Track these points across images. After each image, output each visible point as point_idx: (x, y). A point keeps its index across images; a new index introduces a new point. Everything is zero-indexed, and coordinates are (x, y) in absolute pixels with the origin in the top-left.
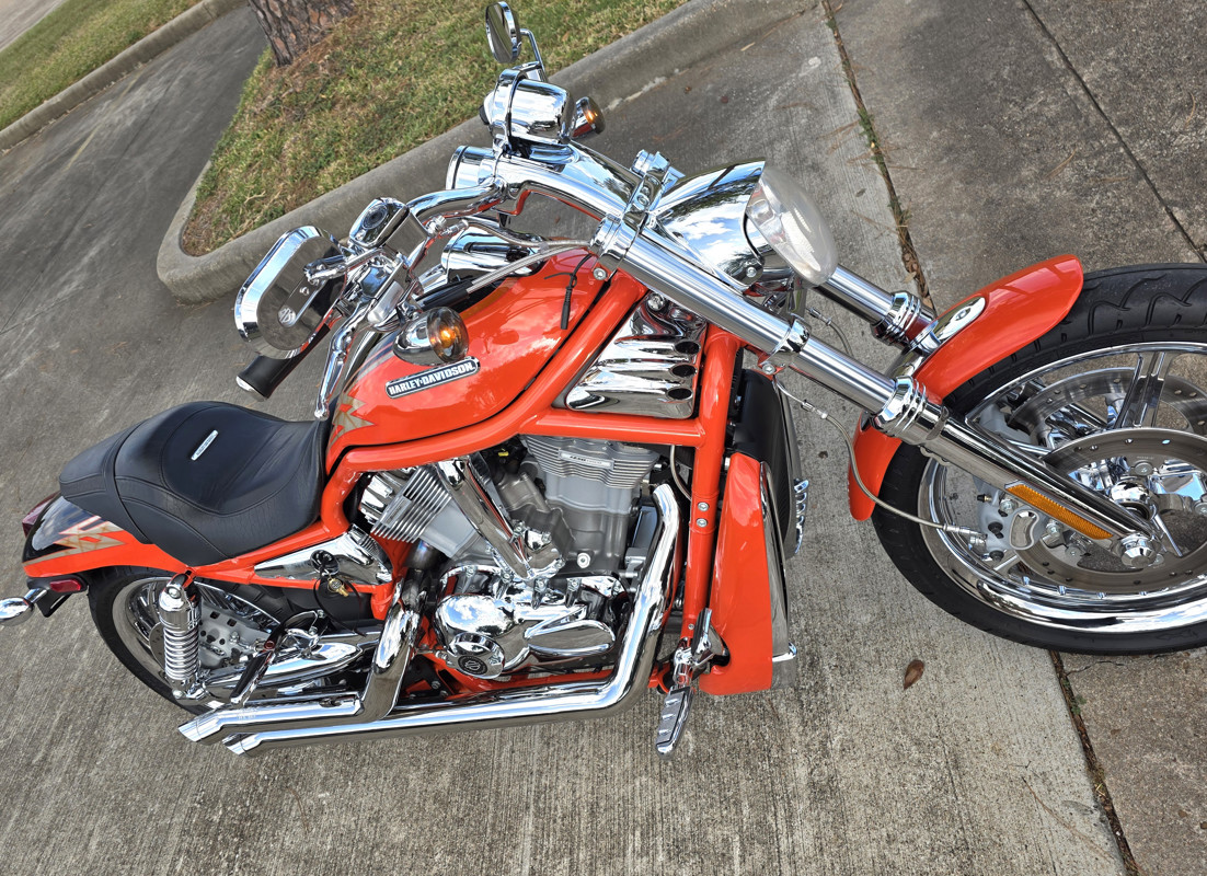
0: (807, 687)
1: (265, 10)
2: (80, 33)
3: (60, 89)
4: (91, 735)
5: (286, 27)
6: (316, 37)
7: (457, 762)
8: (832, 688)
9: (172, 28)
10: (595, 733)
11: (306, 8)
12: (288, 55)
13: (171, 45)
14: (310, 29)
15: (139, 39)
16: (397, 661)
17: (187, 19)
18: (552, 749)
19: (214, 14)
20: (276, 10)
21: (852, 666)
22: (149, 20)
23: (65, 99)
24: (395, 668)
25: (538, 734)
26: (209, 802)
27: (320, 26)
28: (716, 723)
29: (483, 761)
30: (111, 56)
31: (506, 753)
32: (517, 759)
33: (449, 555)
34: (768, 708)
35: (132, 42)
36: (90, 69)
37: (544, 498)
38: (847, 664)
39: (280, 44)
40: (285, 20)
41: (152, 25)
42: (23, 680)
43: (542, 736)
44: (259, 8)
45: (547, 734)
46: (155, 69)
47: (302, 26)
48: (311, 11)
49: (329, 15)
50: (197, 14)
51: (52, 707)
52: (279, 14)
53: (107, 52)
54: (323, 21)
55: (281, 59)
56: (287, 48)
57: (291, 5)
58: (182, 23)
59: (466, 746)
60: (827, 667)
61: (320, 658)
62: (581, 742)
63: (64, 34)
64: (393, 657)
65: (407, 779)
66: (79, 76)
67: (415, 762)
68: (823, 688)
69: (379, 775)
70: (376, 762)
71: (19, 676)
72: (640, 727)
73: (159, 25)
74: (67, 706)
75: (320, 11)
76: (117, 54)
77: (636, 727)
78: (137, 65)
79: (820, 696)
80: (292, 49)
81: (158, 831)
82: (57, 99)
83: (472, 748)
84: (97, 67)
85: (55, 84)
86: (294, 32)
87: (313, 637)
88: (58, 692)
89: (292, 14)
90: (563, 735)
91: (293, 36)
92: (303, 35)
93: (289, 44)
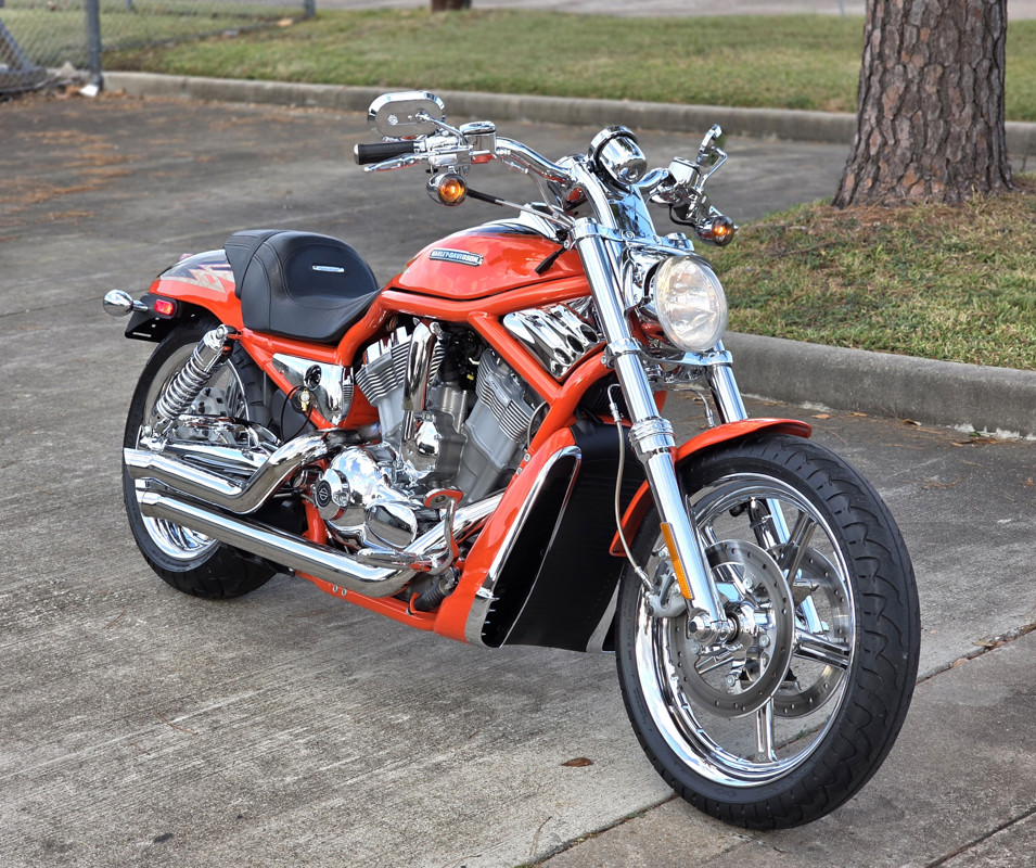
1: (864, 137)
2: (749, 56)
3: (657, 99)
4: (26, 518)
5: (871, 169)
6: (893, 200)
7: (249, 654)
8: (524, 746)
11: (907, 166)
12: (848, 198)
14: (893, 188)
20: (875, 145)
21: (553, 746)
22: (838, 95)
23: (651, 114)
25: (319, 672)
26: (62, 586)
27: (908, 193)
28: (431, 722)
29: (265, 662)
30: (748, 104)
31: (286, 667)
32: (287, 673)
34: (473, 733)
35: (790, 106)
36: (712, 101)
39: (850, 182)
40: (876, 161)
41: (833, 103)
42: (14, 466)
44: (860, 131)
46: (780, 151)
47: (888, 179)
48: (911, 171)
49: (929, 190)
51: (15, 490)
52: (873, 151)
54: (916, 190)
55: (840, 198)
56: (854, 190)
57: (894, 151)
60: (538, 739)
63: (733, 46)
64: (285, 460)
65: (205, 643)
66: (692, 100)
67: (222, 641)
68: (519, 743)
69: (191, 633)
70: (199, 628)
71: (13, 463)
73: (841, 109)
74: (28, 495)
75: (922, 177)
76: (761, 105)
78: (769, 134)
79: (511, 744)
80: (857, 195)
81: (9, 577)
82: (641, 106)
83: (268, 655)
84: (725, 104)
85: (657, 89)
86: (876, 179)
87: (257, 443)
88: (32, 486)
89: (887, 161)
90: (334, 680)
91: (869, 183)
92: (881, 188)
93: (859, 189)
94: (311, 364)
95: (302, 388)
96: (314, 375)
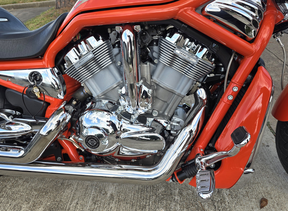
0: (217, 200)
6: (70, 5)
7: (49, 203)
8: (228, 203)
9: (26, 4)
10: (119, 203)
12: (60, 7)
13: (23, 8)
14: (69, 3)
15: (15, 3)
16: (52, 133)
17: (31, 4)
18: (96, 206)
19: (38, 6)
21: (237, 196)
24: (48, 137)
25: (91, 198)
27: (72, 4)
28: (176, 208)
29: (61, 206)
31: (74, 204)
32: (79, 207)
33: (95, 95)
34: (200, 205)
35: (13, 3)
37: (151, 78)
38: (234, 194)
39: (59, 4)
43: (93, 200)
45: (95, 199)
47: (67, 1)
50: (34, 4)
53: (5, 3)
55: (58, 7)
56: (61, 5)
58: (29, 4)
59: (55, 198)
60: (225, 194)
61: (10, 129)
62: (111, 206)
64: (51, 131)
65: (21, 207)
67: (28, 201)
68: (225, 202)
69: (8, 203)
70: (8, 197)
72: (140, 204)
73: (22, 3)
76: (7, 4)
77: (138, 203)
78: (12, 9)
79: (223, 205)
80: (62, 6)
83: (58, 199)
86: (64, 2)
87: (9, 119)
90: (103, 201)
91: (64, 3)
92: (67, 3)
93: (62, 4)
94: (30, 71)
95: (31, 86)
96: (36, 77)
